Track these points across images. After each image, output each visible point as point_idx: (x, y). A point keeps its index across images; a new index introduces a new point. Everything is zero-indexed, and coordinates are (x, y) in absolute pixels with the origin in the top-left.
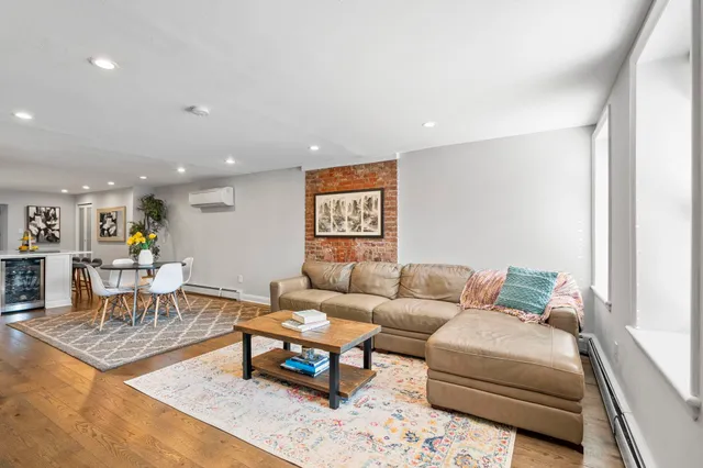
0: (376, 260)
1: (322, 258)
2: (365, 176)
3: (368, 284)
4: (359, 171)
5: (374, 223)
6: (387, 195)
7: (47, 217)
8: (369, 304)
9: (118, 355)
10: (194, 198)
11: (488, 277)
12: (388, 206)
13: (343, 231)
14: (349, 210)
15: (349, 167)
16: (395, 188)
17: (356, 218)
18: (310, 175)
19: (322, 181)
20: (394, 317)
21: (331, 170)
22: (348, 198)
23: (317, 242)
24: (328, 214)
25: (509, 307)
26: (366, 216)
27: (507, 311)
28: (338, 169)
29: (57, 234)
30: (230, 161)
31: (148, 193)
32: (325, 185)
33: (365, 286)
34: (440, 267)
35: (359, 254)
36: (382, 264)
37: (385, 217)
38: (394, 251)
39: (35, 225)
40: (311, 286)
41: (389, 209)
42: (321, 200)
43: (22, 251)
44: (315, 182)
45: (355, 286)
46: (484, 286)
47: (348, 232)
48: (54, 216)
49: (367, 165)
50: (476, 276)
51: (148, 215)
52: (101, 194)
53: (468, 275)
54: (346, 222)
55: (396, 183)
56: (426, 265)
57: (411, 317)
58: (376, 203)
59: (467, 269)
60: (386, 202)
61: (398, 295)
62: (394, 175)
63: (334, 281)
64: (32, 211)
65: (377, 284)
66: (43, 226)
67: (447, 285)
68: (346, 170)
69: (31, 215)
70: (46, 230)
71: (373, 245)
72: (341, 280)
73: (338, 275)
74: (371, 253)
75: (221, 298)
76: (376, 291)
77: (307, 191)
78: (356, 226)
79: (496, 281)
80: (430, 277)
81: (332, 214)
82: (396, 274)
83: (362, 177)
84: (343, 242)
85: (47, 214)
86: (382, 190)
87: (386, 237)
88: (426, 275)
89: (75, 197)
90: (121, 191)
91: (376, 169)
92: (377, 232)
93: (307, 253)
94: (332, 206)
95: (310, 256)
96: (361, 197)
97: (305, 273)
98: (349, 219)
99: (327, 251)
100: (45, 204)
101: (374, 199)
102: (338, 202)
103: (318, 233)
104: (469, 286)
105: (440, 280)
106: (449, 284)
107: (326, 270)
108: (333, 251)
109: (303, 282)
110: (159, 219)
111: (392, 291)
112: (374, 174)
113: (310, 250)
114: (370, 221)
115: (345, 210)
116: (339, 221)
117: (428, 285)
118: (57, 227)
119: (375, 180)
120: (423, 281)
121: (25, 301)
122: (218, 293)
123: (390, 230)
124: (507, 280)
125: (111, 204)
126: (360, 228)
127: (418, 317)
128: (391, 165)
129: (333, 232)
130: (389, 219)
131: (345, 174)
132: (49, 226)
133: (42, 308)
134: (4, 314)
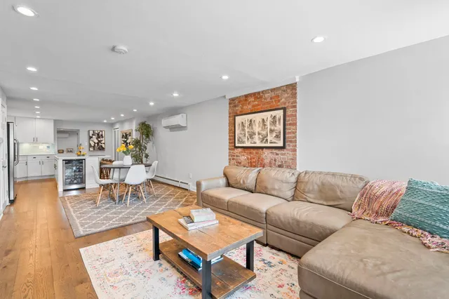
0: (280, 166)
1: (240, 163)
2: (271, 98)
3: (269, 186)
4: (266, 95)
5: (277, 137)
6: (289, 113)
7: (99, 136)
8: (263, 204)
10: (165, 122)
11: (384, 188)
12: (288, 123)
13: (255, 143)
14: (259, 126)
15: (259, 93)
16: (295, 107)
17: (264, 133)
18: (232, 101)
19: (242, 105)
20: (283, 219)
21: (246, 96)
22: (258, 117)
23: (236, 151)
24: (243, 130)
26: (272, 131)
28: (250, 95)
29: (103, 145)
30: (176, 95)
31: (143, 121)
32: (242, 108)
33: (266, 188)
34: (334, 175)
35: (266, 161)
36: (283, 170)
37: (287, 131)
38: (294, 159)
39: (93, 141)
40: (229, 185)
41: (290, 124)
42: (239, 119)
44: (235, 106)
45: (258, 188)
46: (378, 197)
47: (259, 144)
48: (102, 135)
49: (273, 90)
50: (371, 186)
51: (142, 134)
52: (122, 122)
53: (362, 184)
54: (256, 137)
55: (296, 102)
56: (320, 173)
57: (298, 222)
58: (279, 120)
59: (361, 179)
60: (287, 118)
61: (294, 198)
62: (294, 95)
63: (244, 182)
64: (91, 133)
65: (276, 187)
66: (96, 141)
67: (339, 193)
68: (257, 95)
69: (91, 135)
70: (98, 144)
71: (277, 154)
72: (249, 181)
73: (247, 178)
74: (275, 160)
75: (179, 188)
76: (273, 193)
77: (230, 114)
78: (264, 139)
79: (392, 193)
80: (323, 184)
81: (247, 130)
82: (293, 179)
83: (269, 100)
84: (254, 151)
85: (98, 134)
86: (284, 109)
87: (287, 147)
88: (319, 182)
89: (112, 125)
90: (130, 120)
91: (279, 92)
92: (281, 144)
93: (230, 159)
94: (247, 124)
95: (233, 162)
96: (267, 115)
97: (225, 175)
98: (259, 134)
99: (243, 158)
100: (97, 129)
101: (278, 117)
102: (251, 121)
103: (237, 145)
104: (362, 195)
105: (332, 188)
106: (341, 191)
107: (239, 173)
108: (248, 158)
109: (223, 181)
110: (148, 136)
111: (289, 194)
112: (278, 96)
113: (232, 157)
114: (274, 135)
116: (252, 135)
117: (320, 191)
118: (103, 142)
119: (279, 101)
120: (316, 187)
121: (76, 183)
122: (178, 185)
123: (291, 142)
124: (407, 194)
125: (126, 128)
126: (267, 140)
127: (305, 222)
128: (292, 87)
129: (248, 144)
130: (290, 133)
131: (256, 98)
132: (99, 141)
133: (84, 188)
134: (65, 190)
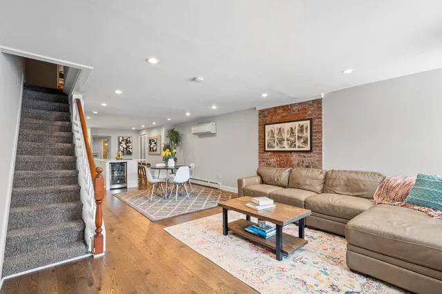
0: (307, 167)
1: (270, 165)
2: (299, 111)
3: (301, 182)
4: (294, 108)
5: (305, 142)
6: (315, 123)
7: (127, 142)
8: (302, 196)
9: (160, 214)
10: (195, 129)
11: (399, 181)
13: (284, 147)
14: (288, 134)
15: (287, 106)
16: (321, 118)
17: (293, 139)
18: (262, 112)
19: (269, 116)
20: (320, 206)
21: (275, 108)
22: (287, 126)
23: (266, 154)
24: (273, 137)
25: (418, 205)
26: (299, 138)
27: (417, 208)
28: (279, 107)
29: (131, 150)
30: (214, 107)
31: (171, 128)
32: (271, 118)
33: (299, 184)
34: (357, 172)
35: (295, 163)
36: (311, 169)
37: (313, 138)
38: (320, 161)
39: (122, 146)
40: (263, 182)
41: (316, 132)
42: (268, 128)
43: (118, 159)
44: (265, 117)
45: (292, 184)
46: (394, 188)
47: (287, 148)
48: (130, 141)
49: (299, 104)
50: (388, 181)
51: (171, 140)
52: (149, 129)
53: (380, 179)
54: (285, 142)
55: (321, 114)
56: (345, 171)
57: (333, 207)
58: (307, 128)
59: (379, 175)
60: (314, 127)
61: (323, 191)
62: (320, 109)
63: (278, 180)
64: (121, 139)
65: (308, 183)
66: (125, 146)
67: (362, 186)
68: (285, 108)
69: (120, 141)
70: (126, 149)
71: (305, 157)
72: (282, 178)
73: (280, 176)
74: (303, 162)
75: (209, 187)
76: (307, 188)
77: (259, 123)
78: (292, 144)
79: (405, 185)
80: (348, 180)
81: (276, 136)
82: (322, 176)
83: (296, 112)
84: (283, 155)
85: (127, 140)
86: (311, 120)
87: (314, 151)
88: (345, 179)
89: (138, 131)
90: (158, 127)
91: (306, 106)
92: (308, 148)
93: (260, 162)
94: (276, 132)
95: (262, 164)
96: (296, 125)
97: (259, 174)
98: (288, 140)
99: (273, 160)
100: (126, 135)
101: (305, 126)
102: (280, 129)
103: (267, 149)
104: (381, 187)
105: (356, 182)
106: (364, 185)
107: (272, 172)
108: (277, 161)
109: (258, 179)
110: (177, 142)
111: (319, 188)
112: (305, 109)
113: (261, 160)
114: (302, 141)
115: (285, 133)
116: (281, 141)
117: (346, 185)
118: (131, 147)
119: (306, 113)
120: (342, 182)
121: (119, 184)
122: (207, 184)
123: (317, 146)
124: (416, 184)
125: (154, 134)
126: (295, 145)
127: (339, 207)
128: (318, 103)
129: (277, 149)
130: (315, 139)
131: (285, 110)
132: (128, 147)
133: (126, 187)
134: (111, 189)
